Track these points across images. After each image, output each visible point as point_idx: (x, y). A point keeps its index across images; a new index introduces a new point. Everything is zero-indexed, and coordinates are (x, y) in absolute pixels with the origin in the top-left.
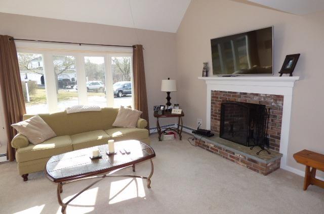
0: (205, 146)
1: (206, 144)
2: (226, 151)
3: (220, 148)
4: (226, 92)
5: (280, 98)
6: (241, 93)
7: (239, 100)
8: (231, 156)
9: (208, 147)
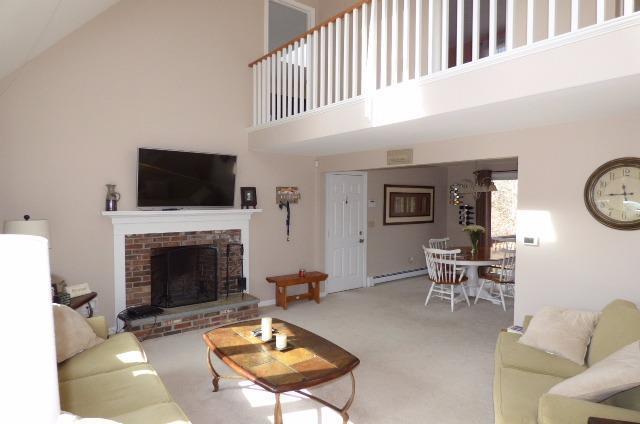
0: (162, 330)
1: (164, 325)
2: (206, 315)
3: (195, 317)
4: (160, 234)
5: (236, 233)
6: (187, 233)
7: (184, 243)
8: (213, 320)
9: (169, 328)
